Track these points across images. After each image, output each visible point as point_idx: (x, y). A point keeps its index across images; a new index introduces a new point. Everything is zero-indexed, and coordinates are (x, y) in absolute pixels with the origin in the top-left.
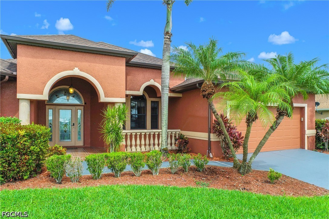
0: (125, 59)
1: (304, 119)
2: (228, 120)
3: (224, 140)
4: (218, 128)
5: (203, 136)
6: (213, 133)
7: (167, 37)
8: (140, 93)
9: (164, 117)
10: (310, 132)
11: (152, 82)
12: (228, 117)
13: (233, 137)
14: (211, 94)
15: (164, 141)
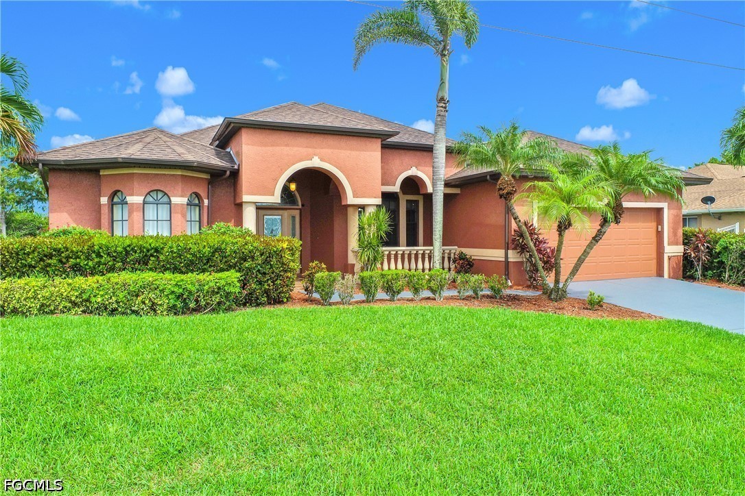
0: (380, 140)
1: (663, 228)
2: (534, 229)
3: (529, 260)
4: (521, 241)
5: (497, 254)
6: (513, 249)
7: (442, 105)
8: (396, 188)
9: (438, 226)
10: (674, 250)
11: (413, 171)
12: (536, 225)
13: (543, 255)
14: (511, 194)
15: (437, 262)
